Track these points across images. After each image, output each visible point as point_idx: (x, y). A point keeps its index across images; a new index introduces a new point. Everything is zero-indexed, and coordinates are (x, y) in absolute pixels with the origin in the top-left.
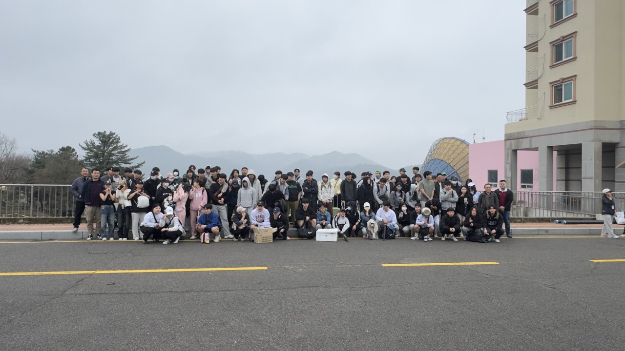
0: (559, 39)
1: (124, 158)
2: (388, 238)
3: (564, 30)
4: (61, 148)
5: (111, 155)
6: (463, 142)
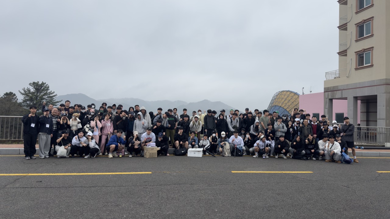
0: (361, 22)
2: (238, 155)
3: (365, 15)
4: (5, 93)
6: (296, 94)
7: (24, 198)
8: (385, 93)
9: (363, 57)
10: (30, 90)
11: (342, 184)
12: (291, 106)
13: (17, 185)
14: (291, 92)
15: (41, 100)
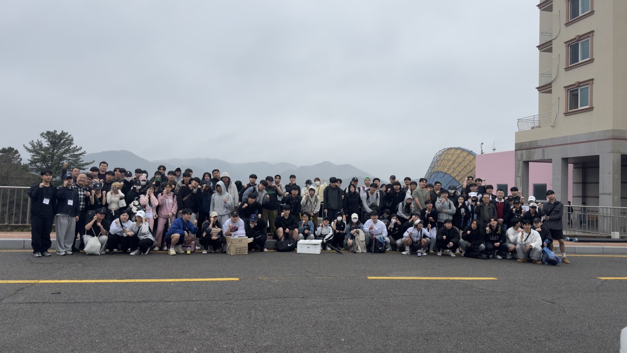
0: (575, 39)
1: (77, 163)
2: (377, 251)
3: (580, 28)
5: (61, 158)
6: (470, 153)
7: (32, 319)
8: (611, 152)
9: (577, 95)
10: (42, 144)
11: (543, 298)
12: (462, 173)
13: (21, 299)
14: (463, 150)
15: (60, 161)
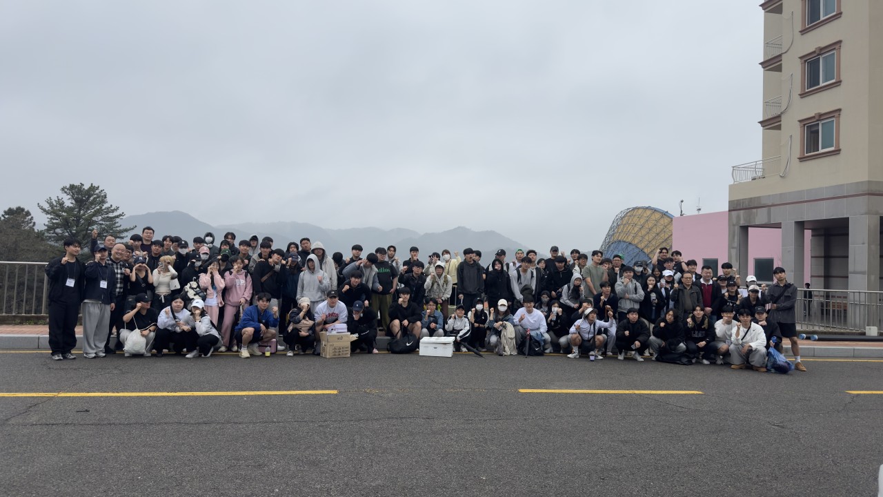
0: (814, 52)
1: (112, 229)
2: (532, 353)
3: (821, 37)
4: (6, 209)
5: (90, 222)
6: (665, 214)
7: (49, 447)
8: (866, 214)
9: (817, 132)
10: (63, 203)
11: (768, 420)
12: (653, 243)
13: (34, 418)
14: (655, 210)
15: (89, 226)
